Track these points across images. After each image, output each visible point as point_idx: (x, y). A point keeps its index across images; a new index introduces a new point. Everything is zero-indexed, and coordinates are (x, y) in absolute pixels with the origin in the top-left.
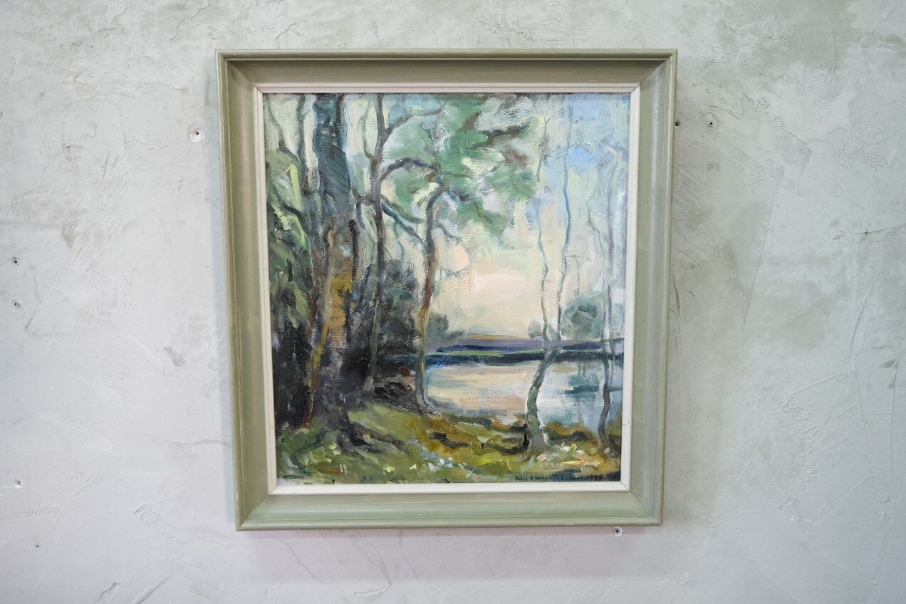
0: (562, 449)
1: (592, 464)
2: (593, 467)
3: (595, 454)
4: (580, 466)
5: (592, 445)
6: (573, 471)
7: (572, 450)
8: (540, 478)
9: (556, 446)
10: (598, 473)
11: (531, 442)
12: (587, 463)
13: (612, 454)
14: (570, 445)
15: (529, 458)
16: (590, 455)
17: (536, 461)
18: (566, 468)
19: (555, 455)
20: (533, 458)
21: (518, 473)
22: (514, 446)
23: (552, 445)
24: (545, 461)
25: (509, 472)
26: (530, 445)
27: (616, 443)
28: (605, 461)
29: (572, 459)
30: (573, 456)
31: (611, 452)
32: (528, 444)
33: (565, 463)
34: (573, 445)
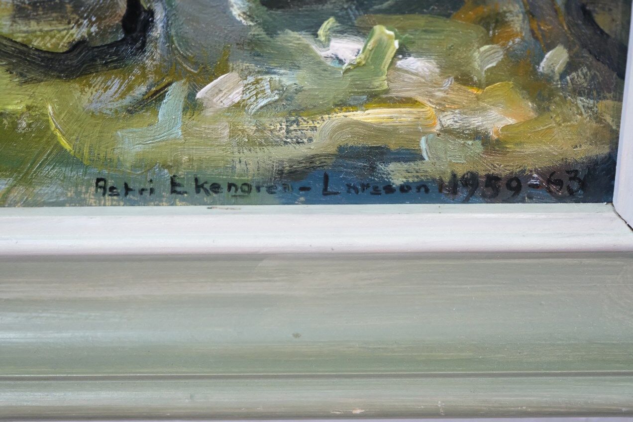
0: (322, 53)
1: (476, 122)
2: (479, 135)
3: (492, 77)
4: (416, 132)
5: (475, 32)
6: (380, 154)
7: (378, 52)
8: (216, 188)
9: (293, 38)
10: (502, 167)
11: (159, 16)
12: (449, 120)
13: (579, 77)
14: (363, 32)
15: (156, 97)
16: (465, 79)
17: (192, 106)
18: (347, 139)
19: (287, 79)
20: (175, 94)
21: (108, 162)
22: (77, 33)
23: (271, 31)
24: (239, 106)
25: (62, 158)
26: (157, 31)
27: (602, 20)
28: (542, 110)
29: (376, 98)
30: (381, 83)
31: (571, 66)
32: (148, 23)
33: (340, 116)
34: (383, 32)
